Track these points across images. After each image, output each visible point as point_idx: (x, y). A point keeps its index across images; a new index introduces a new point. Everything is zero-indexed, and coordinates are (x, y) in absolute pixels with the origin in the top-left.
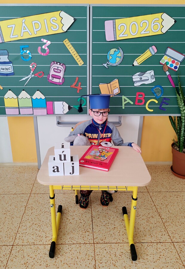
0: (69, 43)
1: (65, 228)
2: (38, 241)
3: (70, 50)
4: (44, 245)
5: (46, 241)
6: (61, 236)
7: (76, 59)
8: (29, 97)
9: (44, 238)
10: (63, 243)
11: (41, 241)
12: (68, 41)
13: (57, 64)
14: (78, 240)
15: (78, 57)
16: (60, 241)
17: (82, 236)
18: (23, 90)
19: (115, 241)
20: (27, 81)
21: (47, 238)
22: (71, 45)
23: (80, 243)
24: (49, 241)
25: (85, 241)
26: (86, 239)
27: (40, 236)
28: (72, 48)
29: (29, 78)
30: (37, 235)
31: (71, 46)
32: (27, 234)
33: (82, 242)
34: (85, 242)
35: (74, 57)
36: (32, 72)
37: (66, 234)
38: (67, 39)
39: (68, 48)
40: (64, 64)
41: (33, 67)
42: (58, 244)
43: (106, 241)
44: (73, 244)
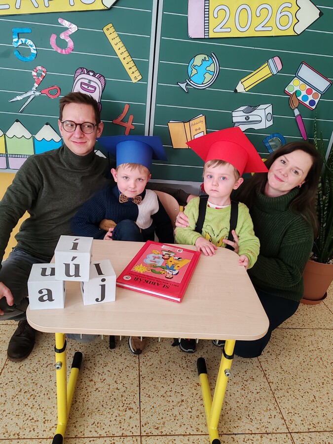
0: (115, 34)
1: (85, 400)
2: (28, 430)
3: (116, 48)
4: (40, 440)
5: (44, 431)
6: (77, 418)
7: (127, 67)
8: (28, 135)
9: (40, 424)
10: (79, 435)
11: (34, 429)
12: (112, 30)
13: (88, 73)
14: (110, 429)
15: (132, 64)
16: (73, 430)
17: (118, 419)
18: (17, 121)
19: (181, 431)
20: (26, 104)
21: (46, 425)
22: (118, 37)
23: (113, 436)
24: (50, 430)
25: (123, 432)
26: (125, 426)
27: (33, 419)
28: (121, 45)
29: (29, 97)
30: (27, 416)
31: (118, 40)
32: (5, 414)
33: (117, 432)
34: (123, 434)
35: (124, 62)
36: (36, 85)
37: (86, 415)
38: (111, 25)
39: (113, 43)
40: (102, 76)
41: (39, 75)
42: (68, 436)
43: (166, 430)
44: (99, 437)
